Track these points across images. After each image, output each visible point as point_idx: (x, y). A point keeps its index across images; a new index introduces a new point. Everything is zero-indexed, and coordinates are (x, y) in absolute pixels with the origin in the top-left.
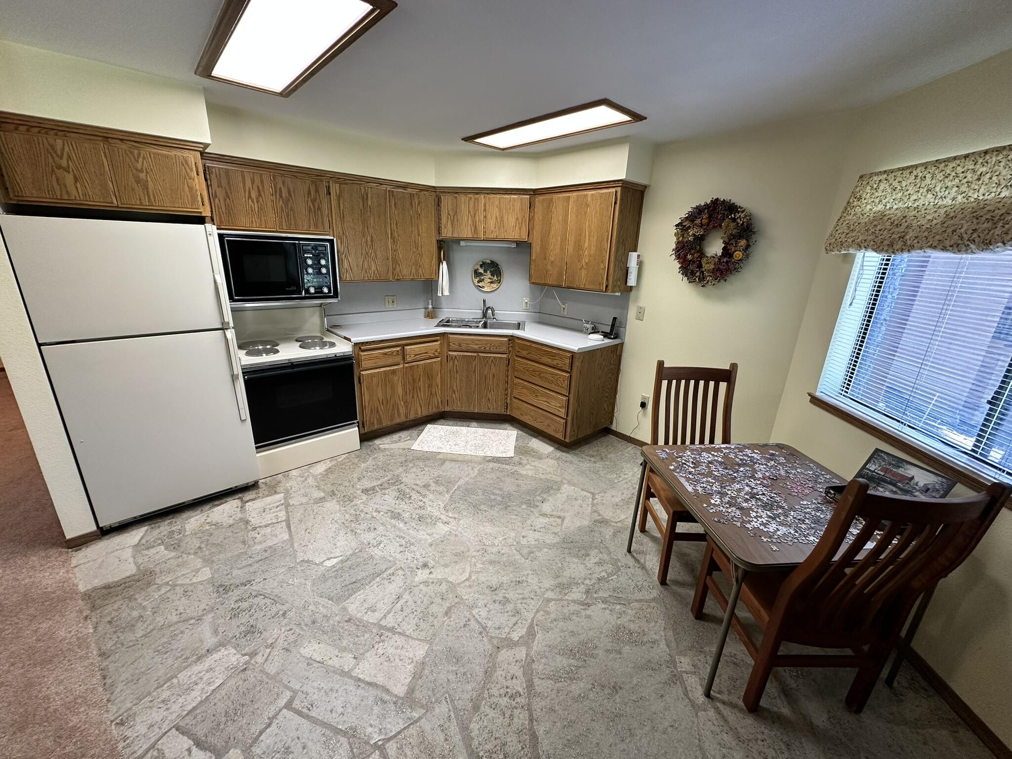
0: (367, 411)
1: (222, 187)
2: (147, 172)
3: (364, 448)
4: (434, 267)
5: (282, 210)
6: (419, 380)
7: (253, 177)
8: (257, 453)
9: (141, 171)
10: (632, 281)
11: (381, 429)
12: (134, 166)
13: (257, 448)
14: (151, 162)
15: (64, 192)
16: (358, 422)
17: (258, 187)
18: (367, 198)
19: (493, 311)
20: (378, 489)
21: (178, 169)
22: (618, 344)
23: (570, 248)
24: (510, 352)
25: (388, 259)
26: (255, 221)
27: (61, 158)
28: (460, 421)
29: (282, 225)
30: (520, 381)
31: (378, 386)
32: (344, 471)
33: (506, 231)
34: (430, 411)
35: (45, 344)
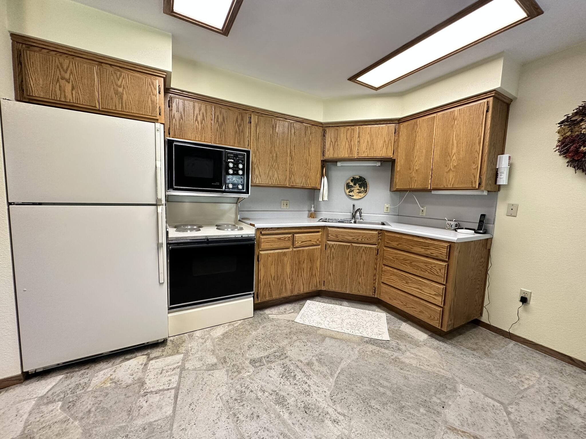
0: (262, 284)
1: (179, 111)
2: (124, 88)
3: (256, 316)
4: (319, 180)
5: (217, 130)
6: (304, 262)
7: (201, 106)
8: (169, 313)
9: (120, 87)
10: (503, 180)
11: (271, 301)
12: (115, 83)
13: (170, 309)
14: (128, 81)
15: (63, 96)
16: (254, 294)
17: (203, 113)
18: (276, 127)
19: (360, 213)
20: (265, 362)
21: (146, 88)
22: (487, 239)
23: (436, 155)
24: (379, 243)
25: (286, 170)
26: (198, 137)
27: (66, 72)
28: (333, 299)
29: (216, 141)
30: (389, 268)
31: (272, 265)
32: (237, 337)
33: (375, 151)
34: (310, 289)
35: (14, 204)
